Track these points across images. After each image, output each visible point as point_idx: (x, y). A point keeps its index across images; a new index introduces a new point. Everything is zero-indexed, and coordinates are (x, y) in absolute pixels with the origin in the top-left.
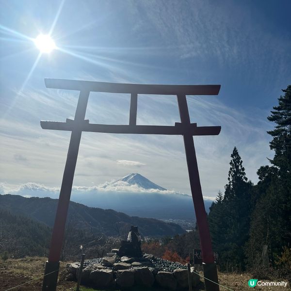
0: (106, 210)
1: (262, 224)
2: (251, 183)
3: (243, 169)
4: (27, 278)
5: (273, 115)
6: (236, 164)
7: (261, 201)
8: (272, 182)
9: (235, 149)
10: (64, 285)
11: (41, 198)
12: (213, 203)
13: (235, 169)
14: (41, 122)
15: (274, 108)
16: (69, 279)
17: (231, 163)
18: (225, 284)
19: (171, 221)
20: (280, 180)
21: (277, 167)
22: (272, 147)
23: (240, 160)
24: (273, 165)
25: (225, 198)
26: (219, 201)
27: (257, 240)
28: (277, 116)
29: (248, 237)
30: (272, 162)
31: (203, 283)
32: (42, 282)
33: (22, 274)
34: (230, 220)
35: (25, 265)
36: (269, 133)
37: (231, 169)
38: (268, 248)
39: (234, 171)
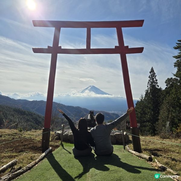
0: (76, 107)
1: (166, 112)
2: (161, 88)
3: (157, 80)
4: (34, 139)
5: (177, 45)
6: (152, 78)
7: (167, 99)
8: (174, 87)
9: (152, 68)
10: (54, 142)
11: (38, 101)
12: (138, 101)
13: (152, 81)
14: (33, 48)
15: (178, 41)
16: (57, 139)
17: (149, 77)
18: (143, 141)
19: (113, 112)
20: (179, 86)
21: (178, 78)
22: (175, 66)
23: (155, 75)
24: (175, 77)
25: (145, 98)
26: (141, 100)
27: (163, 121)
28: (180, 46)
29: (158, 119)
30: (175, 75)
31: (131, 141)
32: (41, 141)
33: (30, 137)
34: (148, 110)
35: (32, 133)
36: (174, 57)
37: (149, 80)
38: (170, 123)
39: (151, 82)
